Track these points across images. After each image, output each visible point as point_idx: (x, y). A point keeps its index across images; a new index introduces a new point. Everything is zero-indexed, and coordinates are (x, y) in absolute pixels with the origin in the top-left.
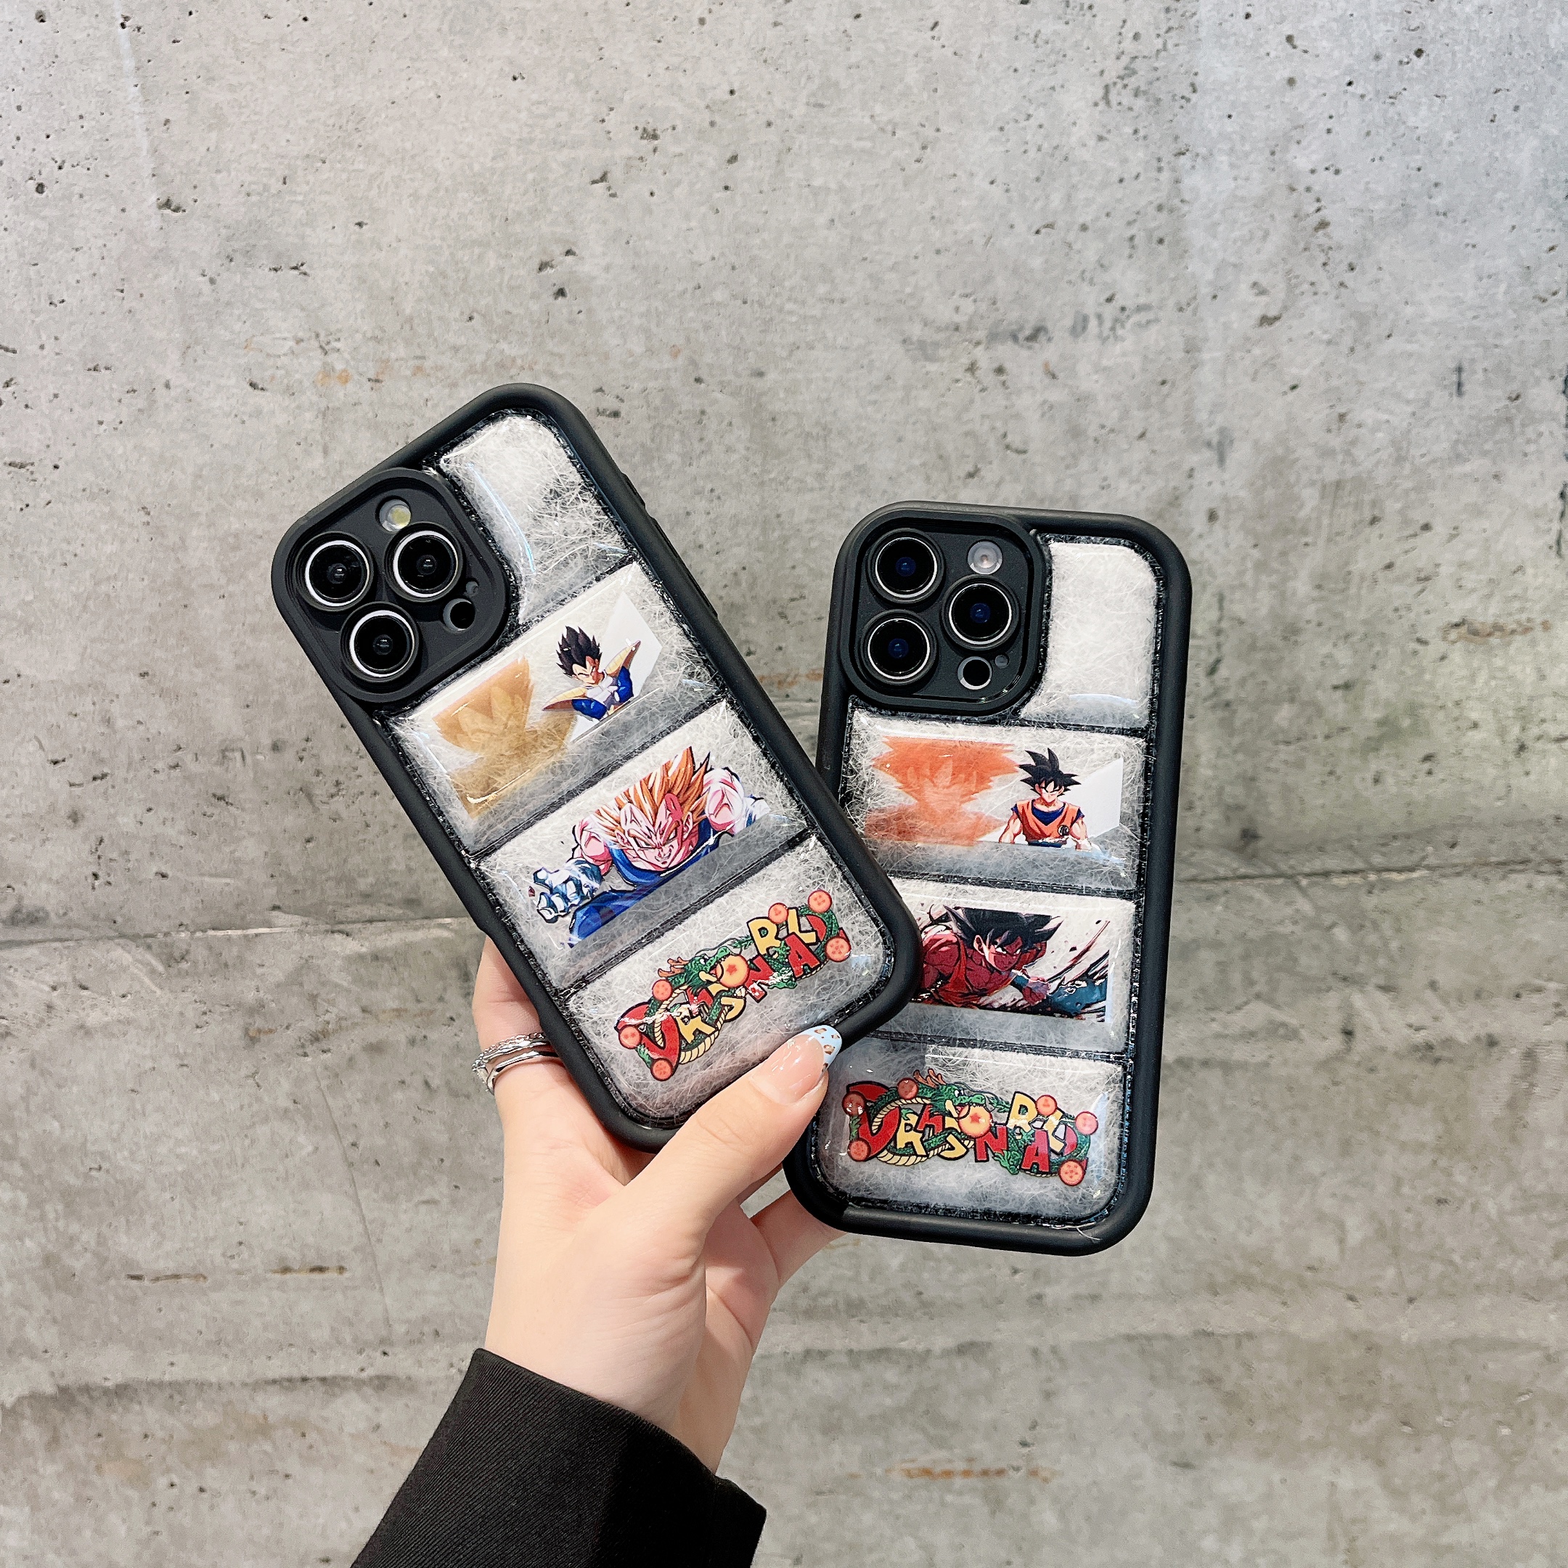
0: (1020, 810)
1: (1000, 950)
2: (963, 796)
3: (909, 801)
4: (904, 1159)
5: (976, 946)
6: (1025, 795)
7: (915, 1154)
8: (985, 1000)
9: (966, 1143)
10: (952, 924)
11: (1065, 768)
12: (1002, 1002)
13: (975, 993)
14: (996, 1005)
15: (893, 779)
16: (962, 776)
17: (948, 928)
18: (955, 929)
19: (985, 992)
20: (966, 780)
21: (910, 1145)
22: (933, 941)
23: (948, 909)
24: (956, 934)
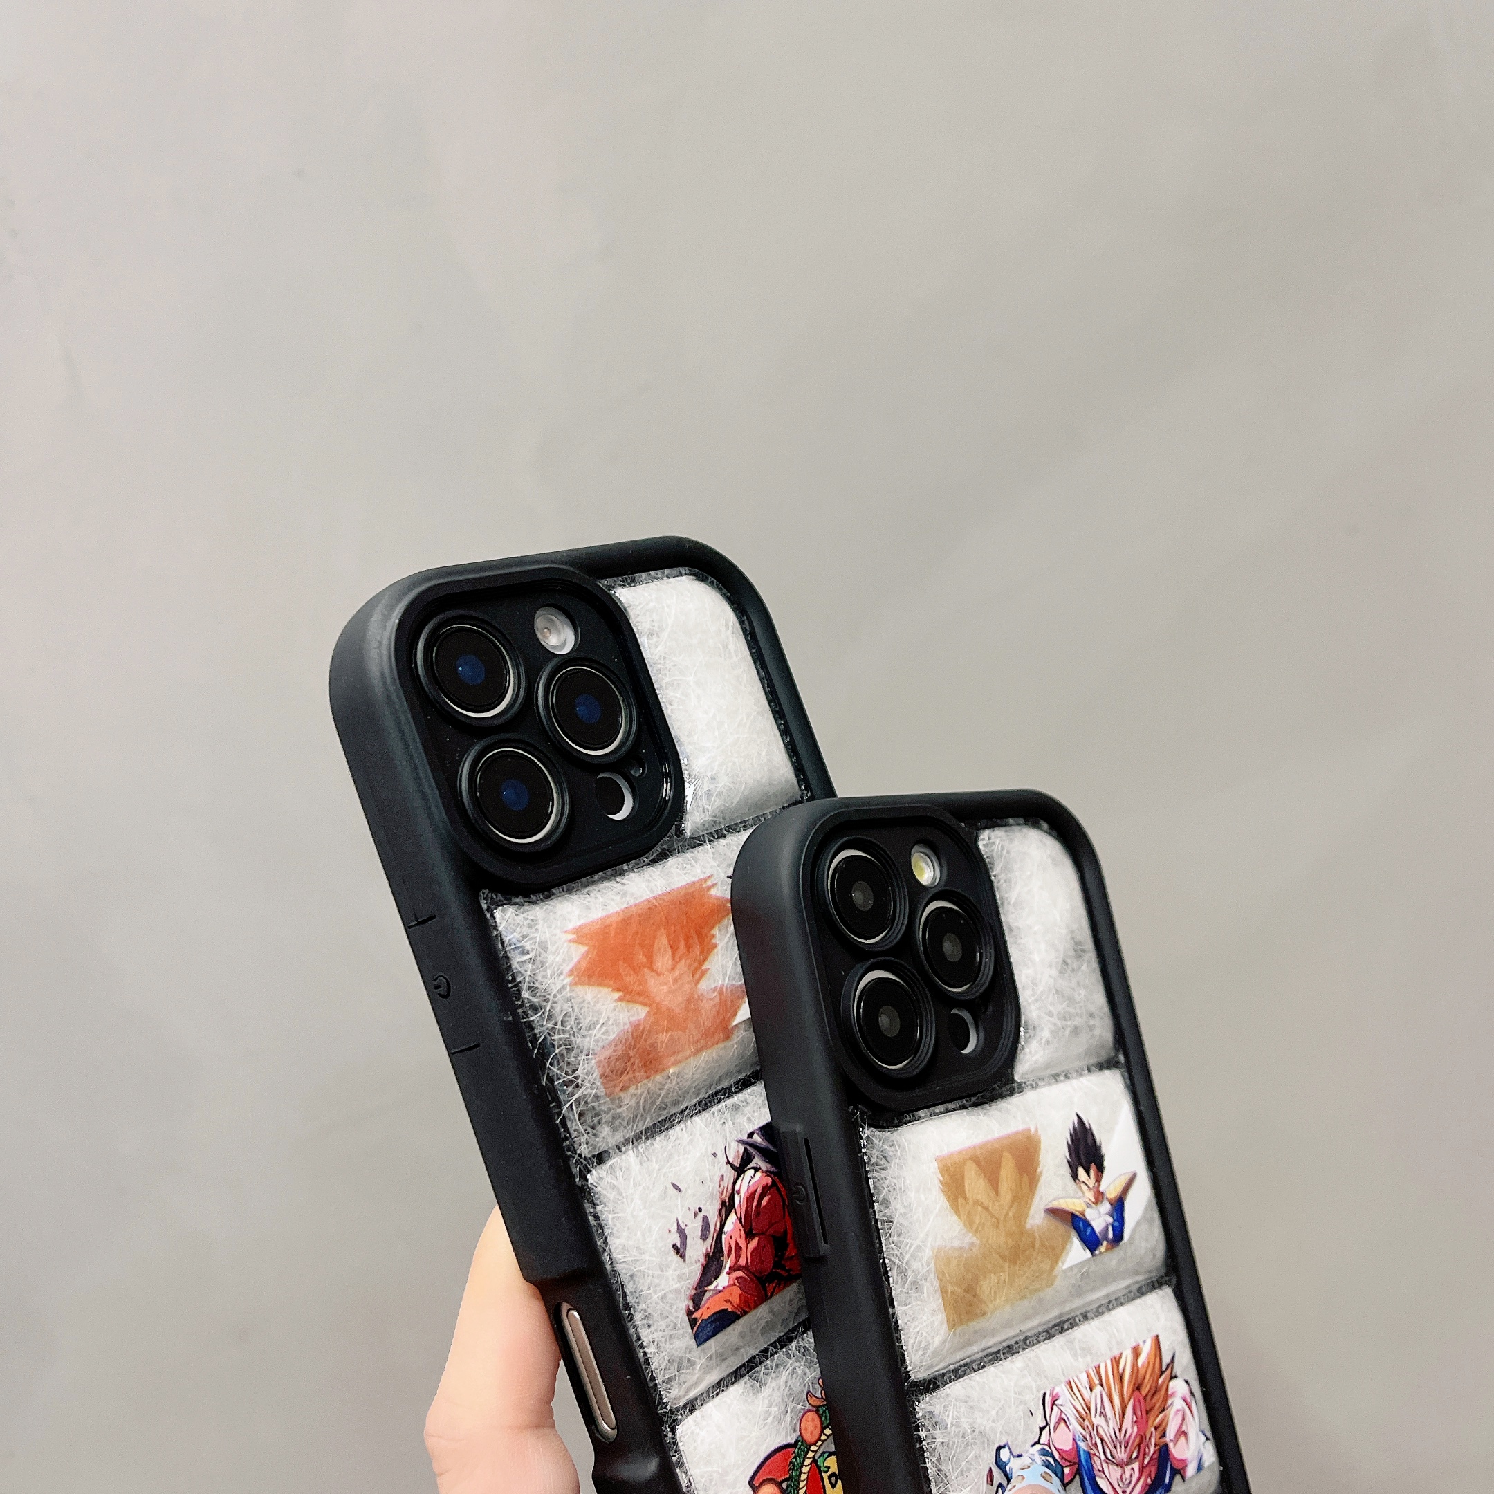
22: (750, 1198)
23: (743, 1142)
24: (768, 1173)
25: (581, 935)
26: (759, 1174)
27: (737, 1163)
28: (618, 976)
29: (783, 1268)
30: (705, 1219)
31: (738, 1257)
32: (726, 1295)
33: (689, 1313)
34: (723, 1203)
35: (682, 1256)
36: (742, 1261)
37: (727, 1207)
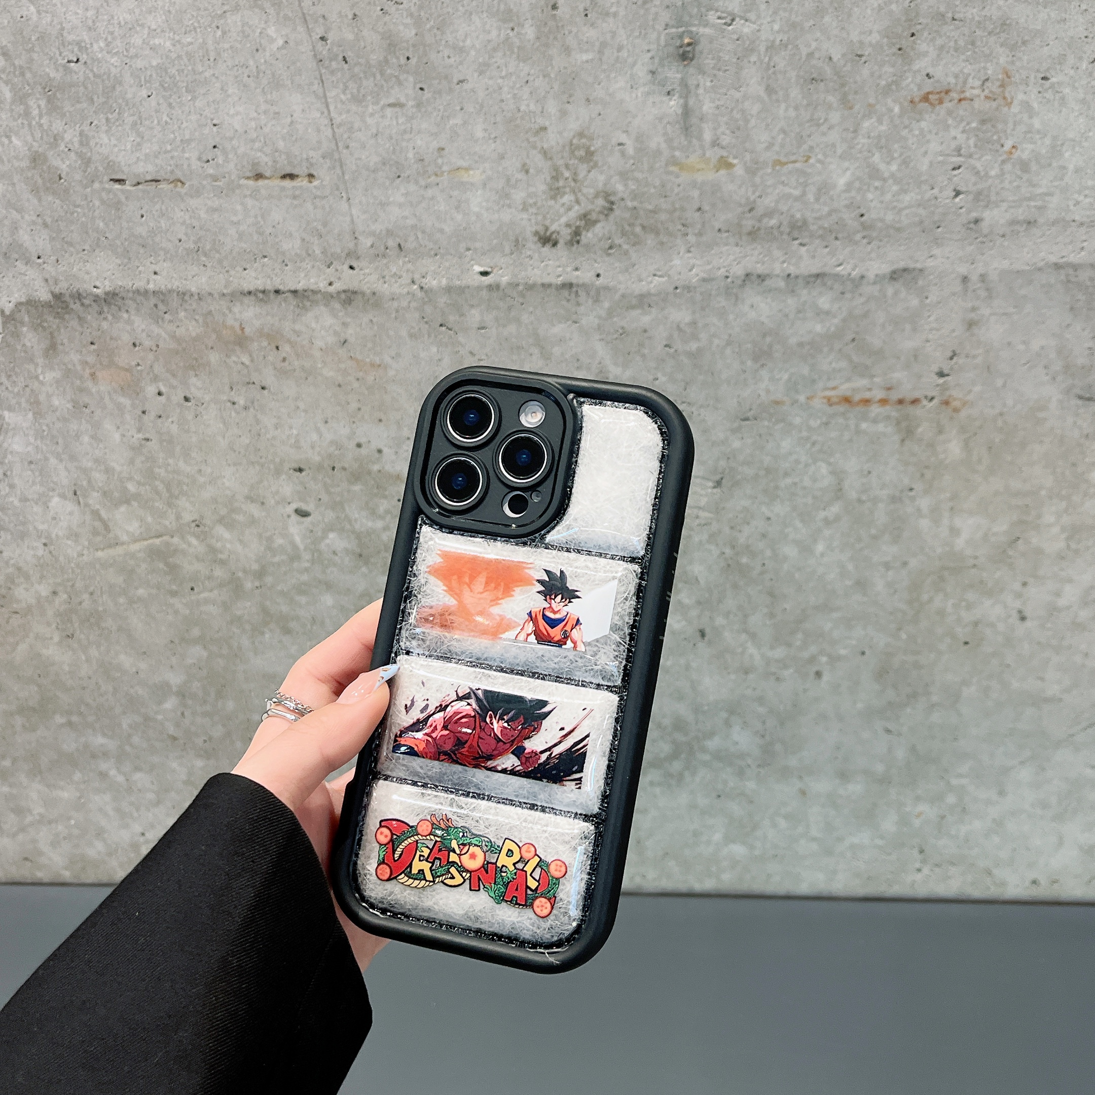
0: (533, 615)
1: (506, 725)
2: (492, 601)
3: (451, 601)
4: (417, 882)
5: (488, 720)
6: (538, 603)
7: (425, 879)
8: (490, 764)
9: (464, 874)
10: (472, 701)
11: (571, 585)
12: (504, 767)
13: (483, 757)
14: (499, 768)
15: (440, 583)
16: (493, 585)
17: (469, 704)
18: (474, 705)
19: (490, 757)
20: (496, 588)
21: (421, 871)
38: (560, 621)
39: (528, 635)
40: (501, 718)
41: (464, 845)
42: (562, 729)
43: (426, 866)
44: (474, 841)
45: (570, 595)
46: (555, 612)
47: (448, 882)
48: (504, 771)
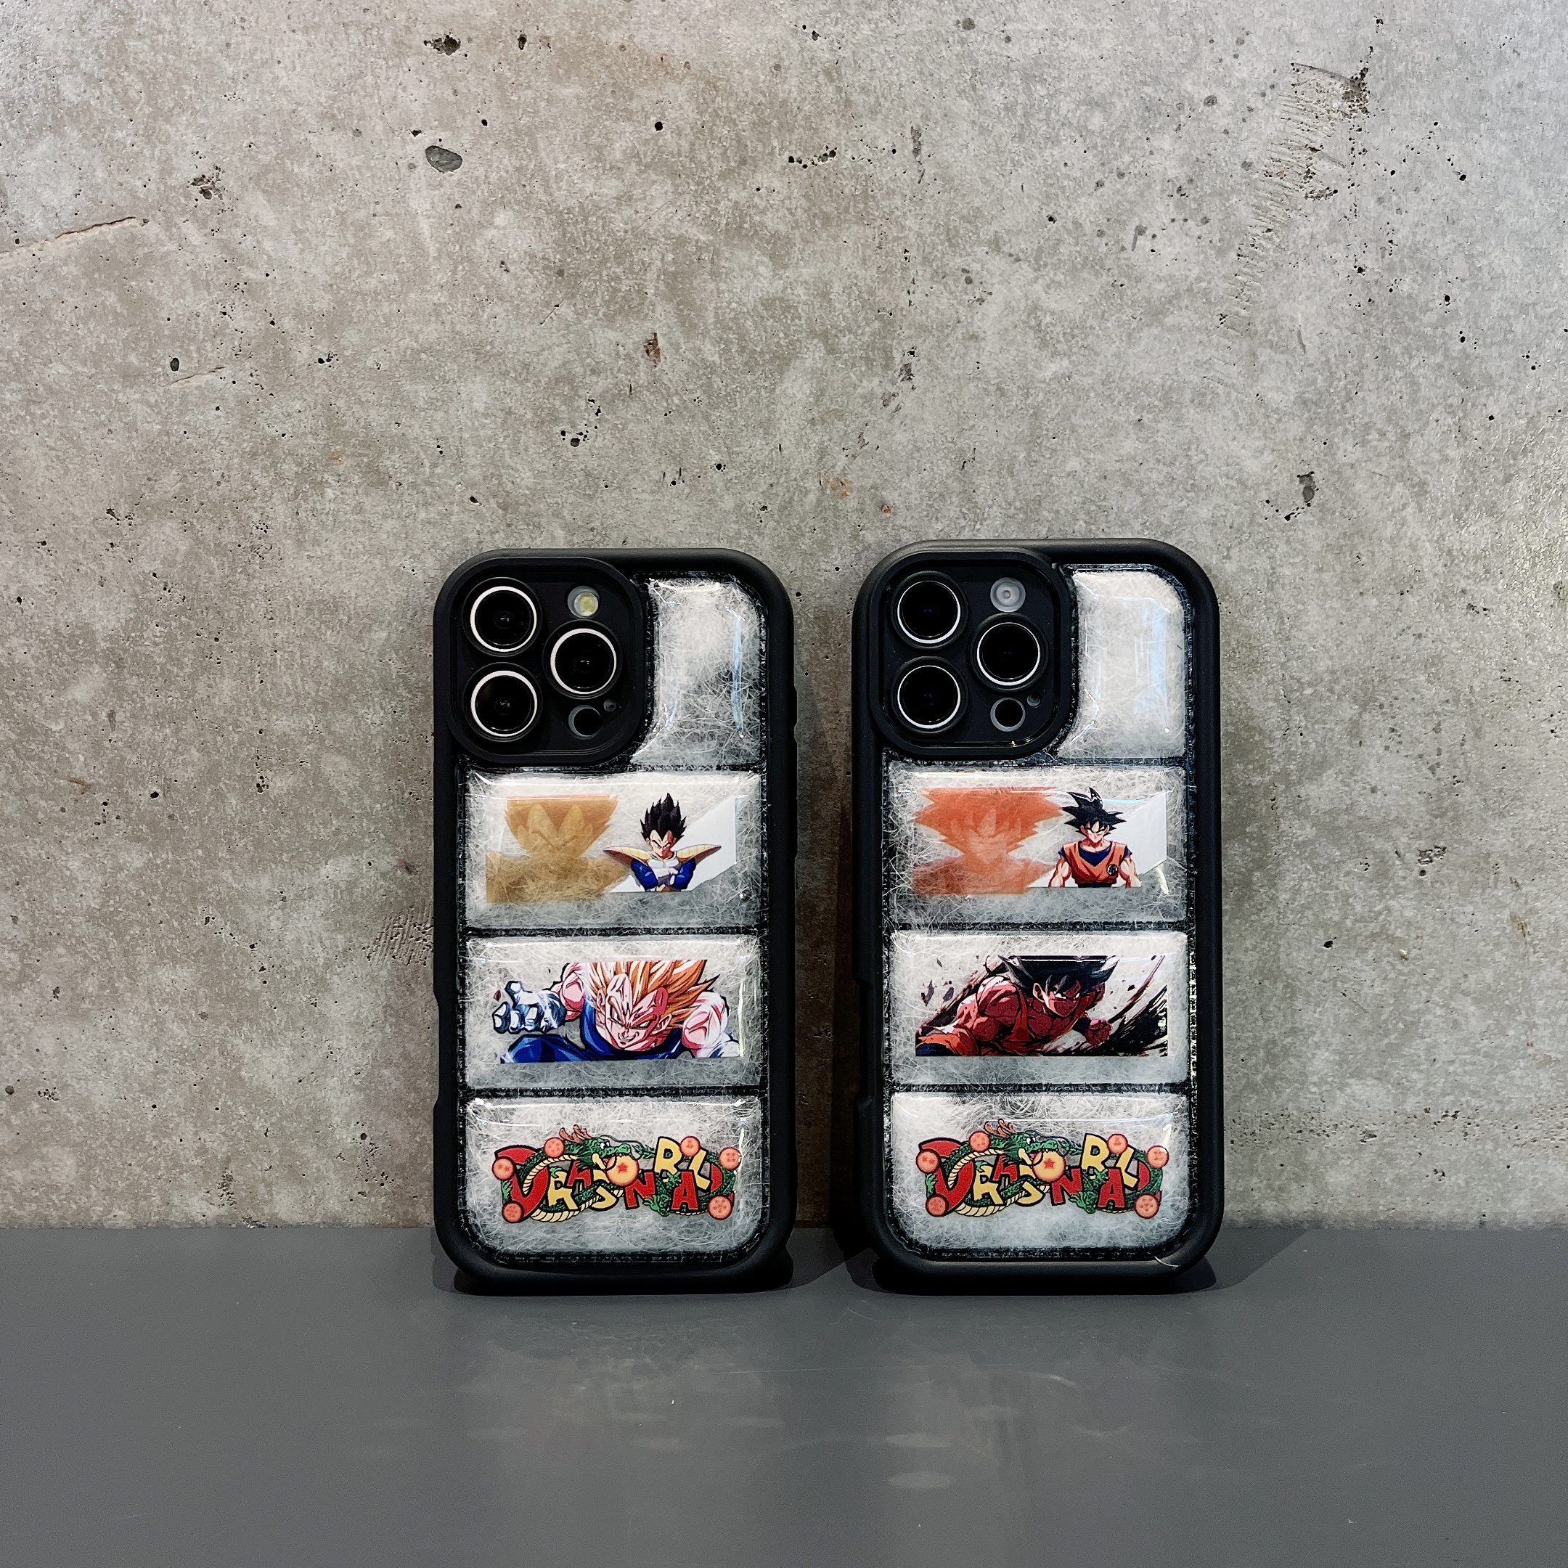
0: (1067, 852)
1: (1059, 996)
2: (1009, 844)
3: (957, 854)
4: (983, 1209)
5: (1035, 994)
8: (1048, 1046)
9: (1042, 1188)
10: (1009, 974)
11: (1108, 805)
12: (1066, 1047)
13: (1037, 1041)
14: (1060, 1050)
15: (935, 833)
16: (1007, 823)
17: (1005, 979)
18: (1013, 979)
19: (1050, 1038)
20: (1012, 827)
21: (986, 1196)
22: (992, 993)
23: (1004, 959)
24: (1014, 984)
25: (934, 795)
26: (1006, 982)
27: (992, 968)
28: (948, 828)
29: (1001, 1044)
30: (952, 989)
31: (967, 1020)
32: (948, 1038)
33: (917, 1035)
34: (969, 987)
35: (926, 1003)
36: (969, 1025)
37: (972, 990)
38: (1103, 854)
39: (1065, 879)
40: (1051, 989)
41: (1035, 1152)
42: (1131, 988)
43: (991, 1188)
44: (1046, 1145)
45: (1110, 820)
46: (1095, 845)
47: (1024, 1201)
48: (1067, 1053)
